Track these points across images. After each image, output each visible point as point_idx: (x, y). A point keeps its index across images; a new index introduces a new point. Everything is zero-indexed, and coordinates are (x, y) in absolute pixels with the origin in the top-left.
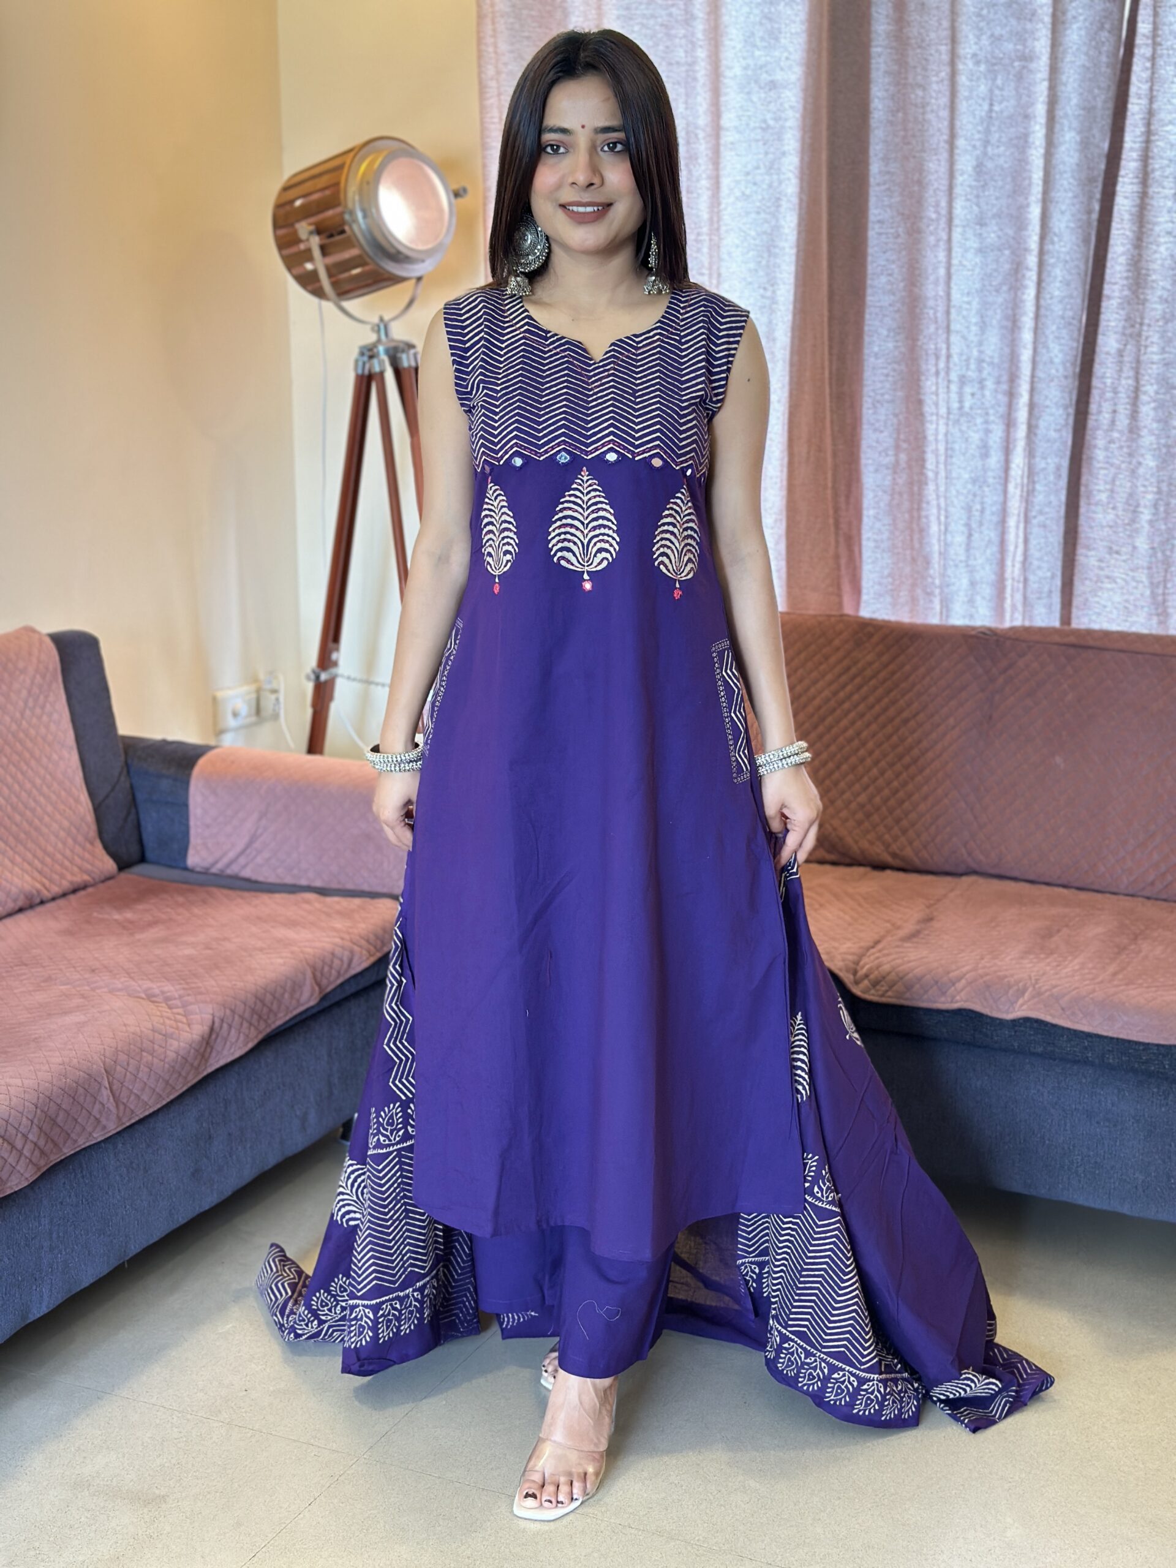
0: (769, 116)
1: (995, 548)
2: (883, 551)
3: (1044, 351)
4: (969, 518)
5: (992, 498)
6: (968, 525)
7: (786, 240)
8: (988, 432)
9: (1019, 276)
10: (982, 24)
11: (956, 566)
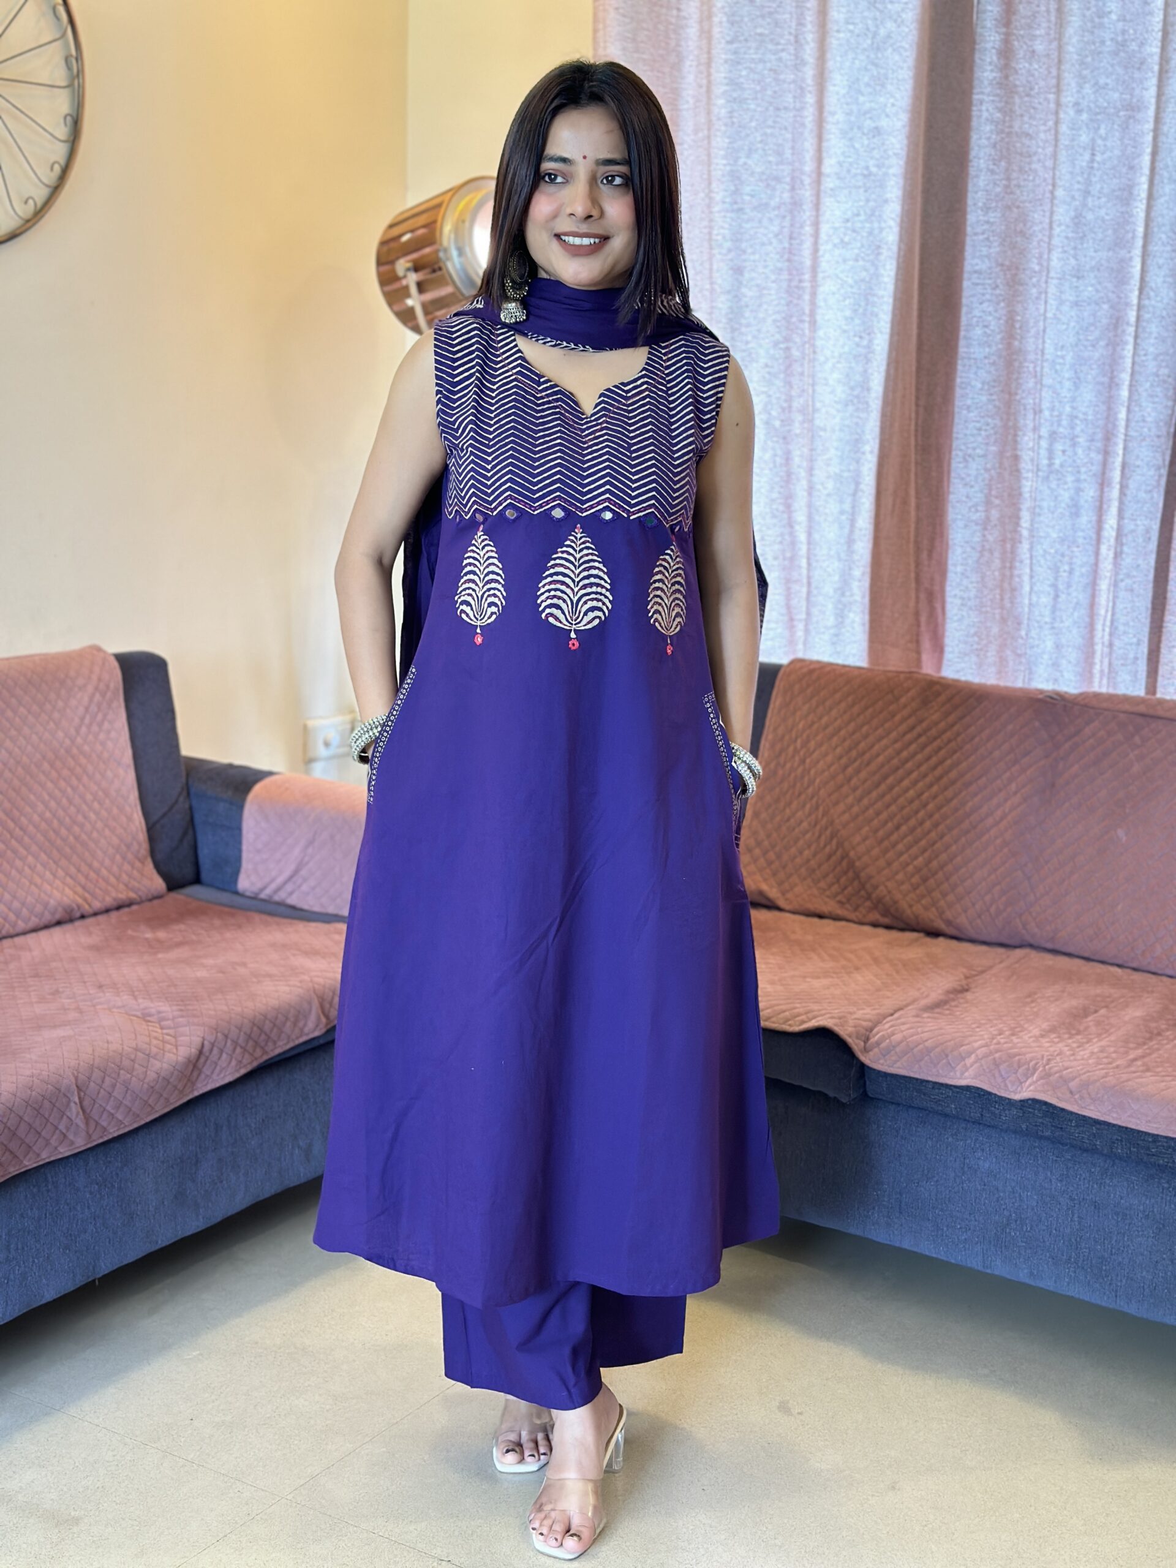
0: (871, 163)
1: (1083, 612)
2: (971, 609)
3: (1137, 409)
4: (1056, 579)
5: (1081, 559)
6: (1054, 586)
7: (885, 289)
8: (1078, 490)
9: (1119, 331)
10: (1085, 72)
11: (1041, 627)
